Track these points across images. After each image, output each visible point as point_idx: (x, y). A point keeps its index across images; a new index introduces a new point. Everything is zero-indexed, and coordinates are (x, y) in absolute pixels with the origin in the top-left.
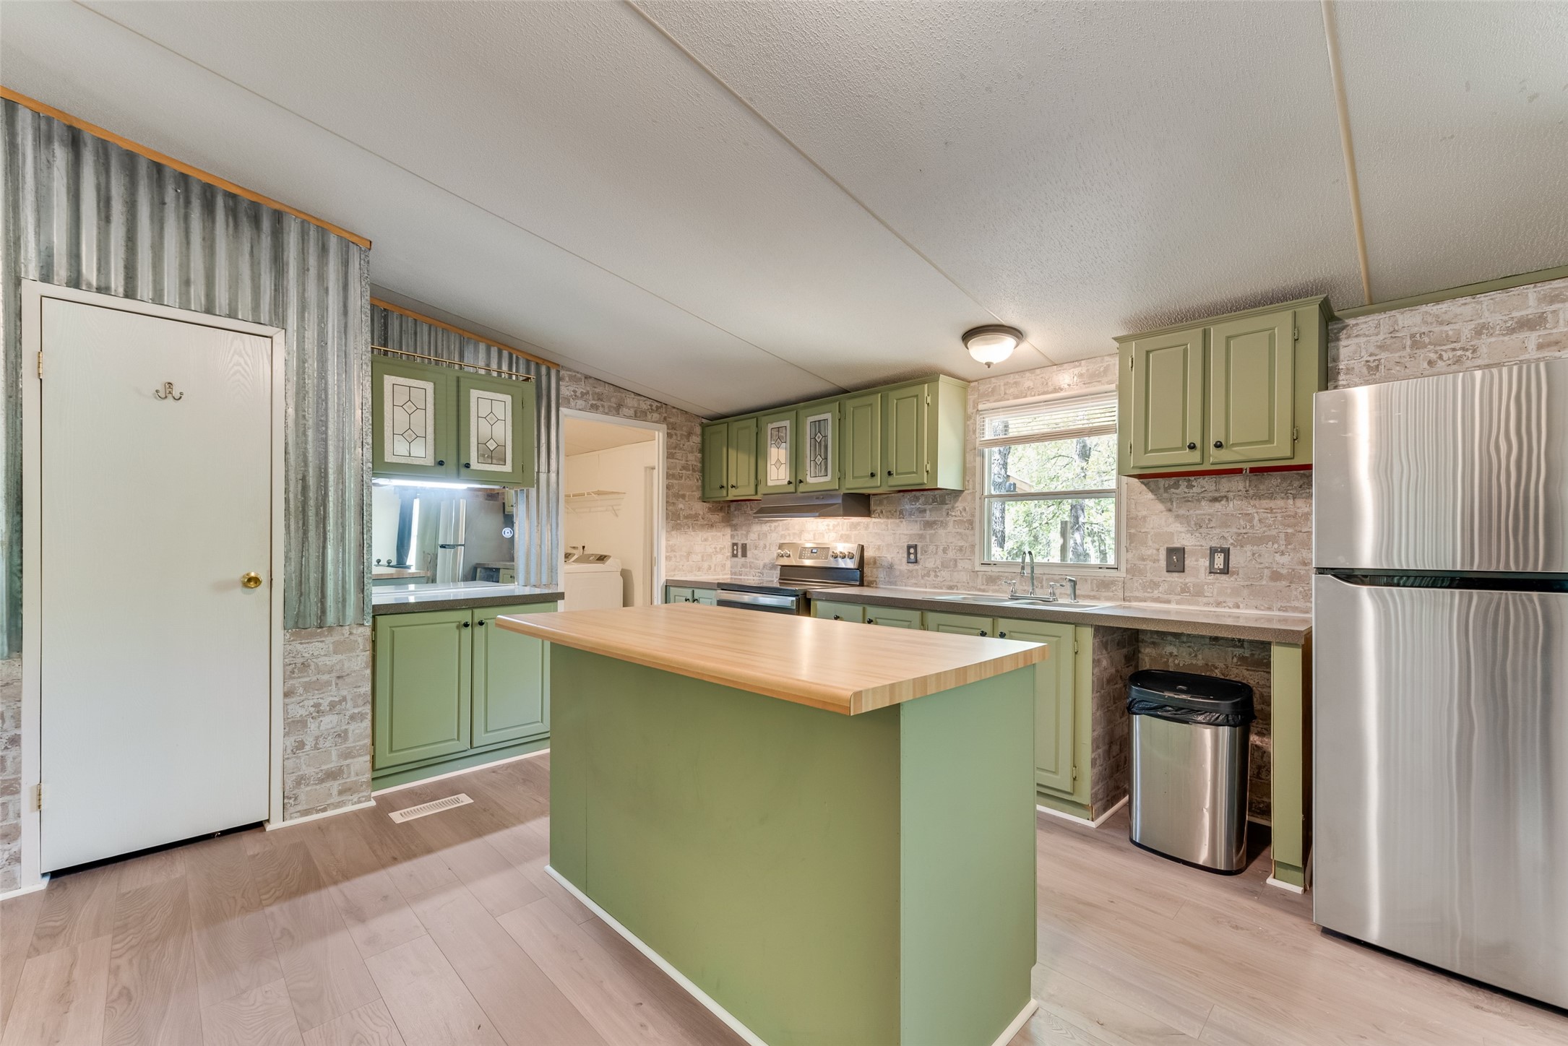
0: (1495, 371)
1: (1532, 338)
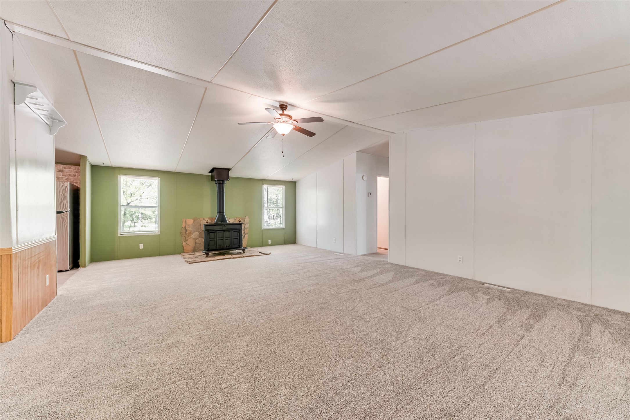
0: (59, 182)
1: (61, 174)
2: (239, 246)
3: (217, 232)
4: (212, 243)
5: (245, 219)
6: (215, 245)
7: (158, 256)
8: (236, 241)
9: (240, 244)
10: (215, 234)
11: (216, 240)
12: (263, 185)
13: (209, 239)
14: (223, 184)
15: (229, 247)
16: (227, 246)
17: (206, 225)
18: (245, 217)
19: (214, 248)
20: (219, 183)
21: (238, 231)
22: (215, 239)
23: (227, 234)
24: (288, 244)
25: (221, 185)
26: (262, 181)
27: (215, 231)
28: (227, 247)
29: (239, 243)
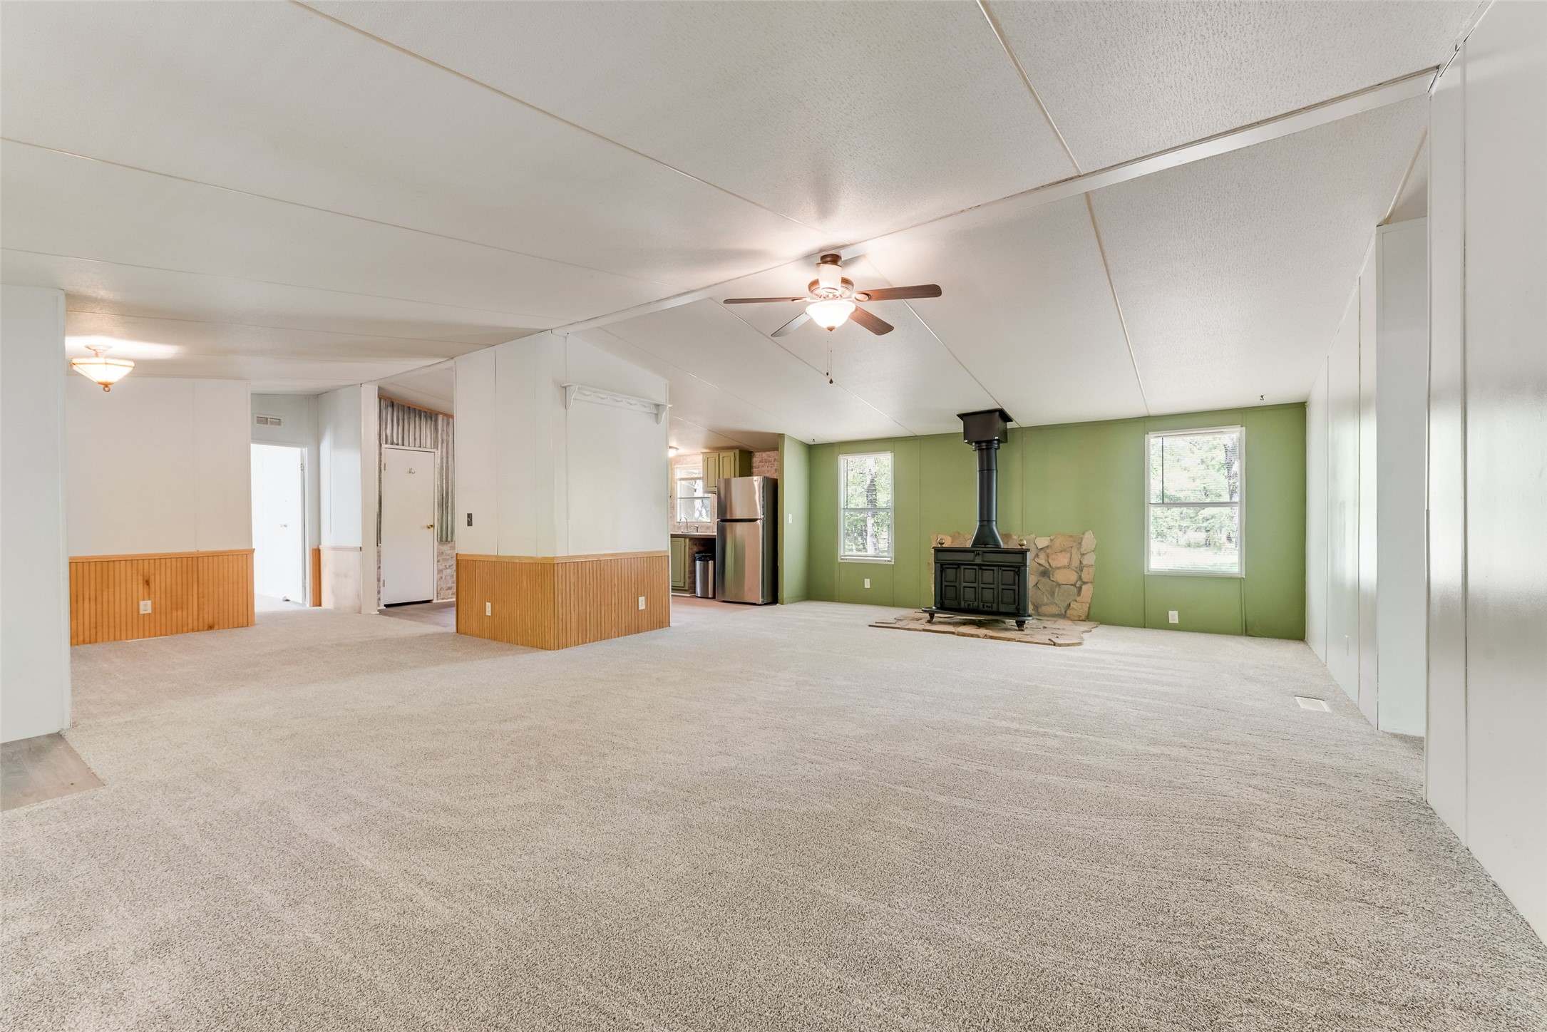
2: (1018, 609)
3: (963, 567)
4: (950, 593)
5: (1082, 539)
6: (956, 598)
7: (891, 606)
8: (1008, 596)
9: (1018, 605)
10: (956, 572)
11: (958, 586)
12: (1146, 436)
13: (944, 584)
14: (988, 449)
15: (990, 609)
16: (986, 604)
17: (937, 550)
18: (1083, 534)
19: (954, 604)
20: (981, 450)
21: (1017, 570)
22: (957, 584)
23: (988, 576)
24: (1261, 636)
25: (985, 451)
26: (1144, 421)
27: (957, 566)
28: (986, 609)
29: (1017, 603)
